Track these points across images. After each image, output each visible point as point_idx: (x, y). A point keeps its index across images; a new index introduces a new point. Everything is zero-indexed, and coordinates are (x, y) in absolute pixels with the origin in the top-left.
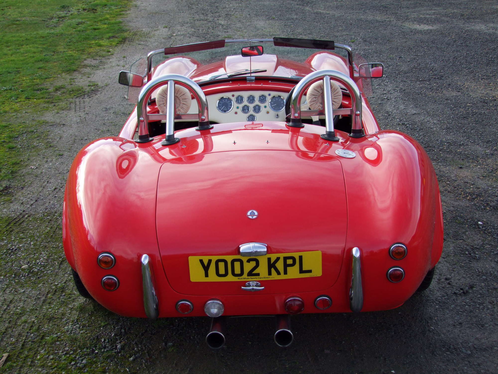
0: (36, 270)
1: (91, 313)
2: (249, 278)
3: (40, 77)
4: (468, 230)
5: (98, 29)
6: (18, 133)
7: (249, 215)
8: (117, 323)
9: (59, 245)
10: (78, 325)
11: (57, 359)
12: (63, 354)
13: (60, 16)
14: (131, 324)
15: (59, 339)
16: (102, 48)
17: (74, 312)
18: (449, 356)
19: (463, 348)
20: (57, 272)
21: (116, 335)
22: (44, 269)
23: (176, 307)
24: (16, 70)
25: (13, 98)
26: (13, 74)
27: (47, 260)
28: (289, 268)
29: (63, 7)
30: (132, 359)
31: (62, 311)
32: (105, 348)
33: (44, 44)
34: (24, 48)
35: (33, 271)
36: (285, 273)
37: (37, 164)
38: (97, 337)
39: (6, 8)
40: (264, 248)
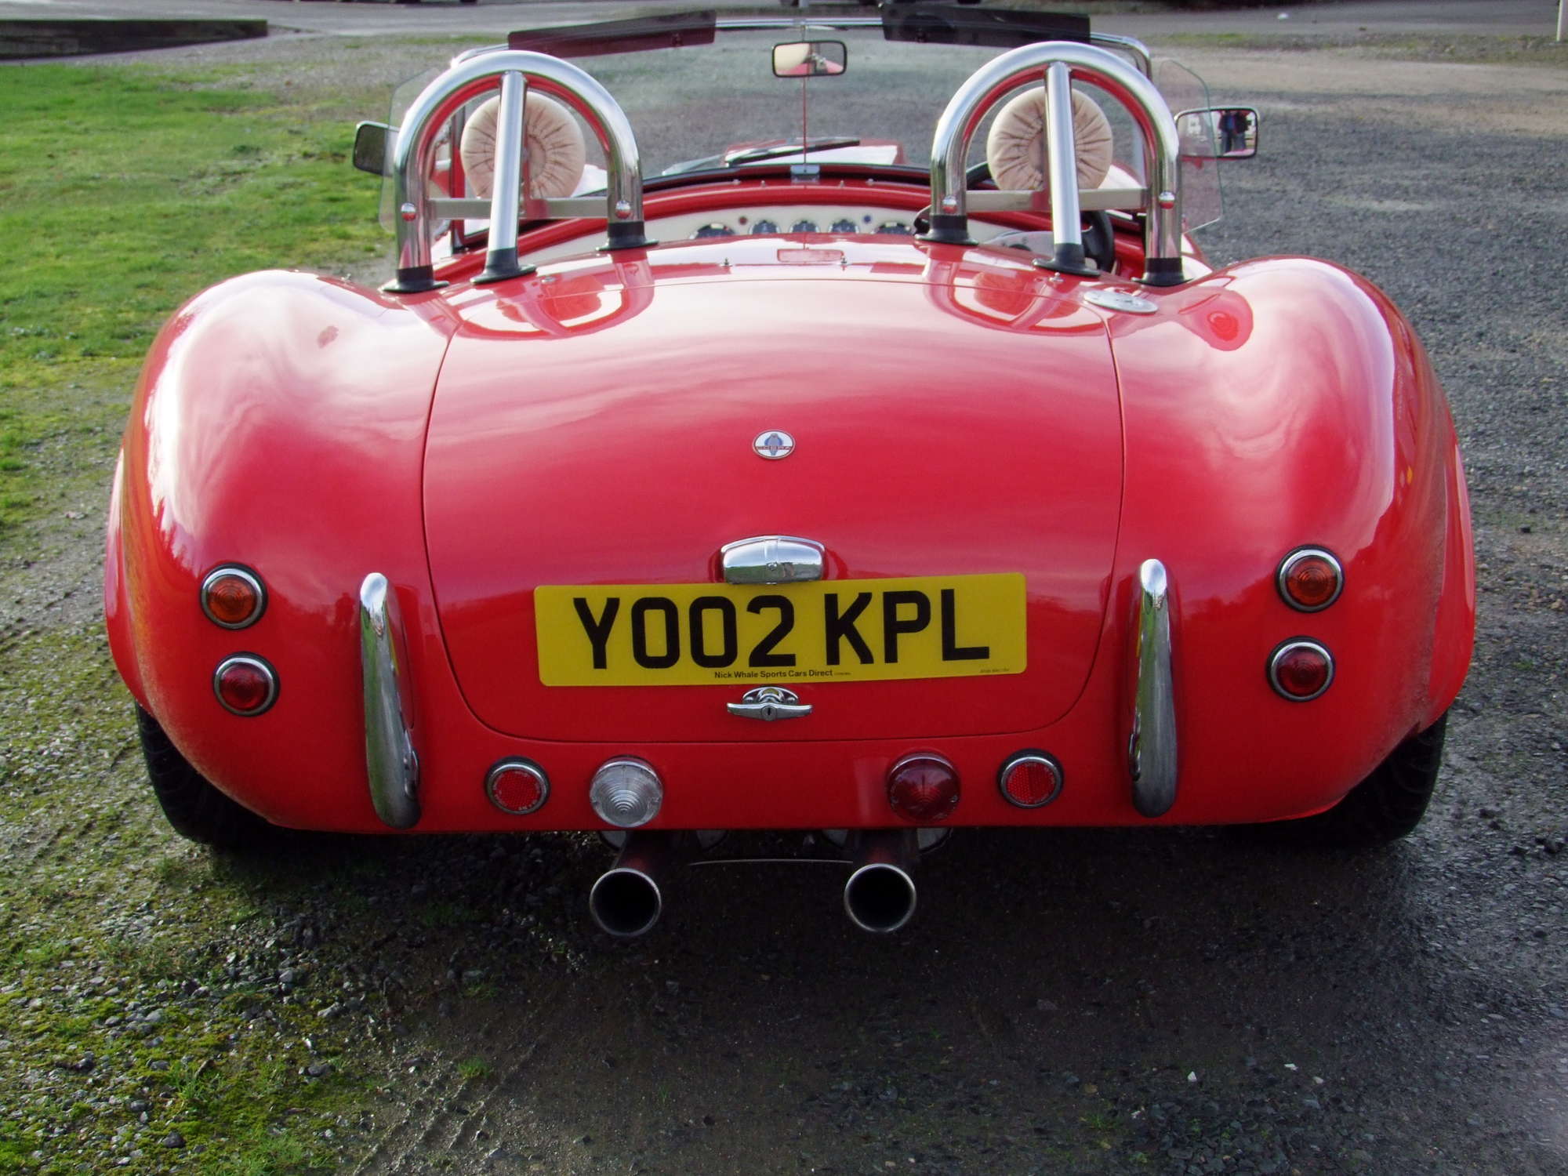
0: (31, 771)
1: (203, 886)
2: (756, 675)
3: (140, 307)
4: (1557, 687)
5: (344, 199)
6: (40, 435)
7: (762, 448)
8: (291, 913)
9: (125, 708)
10: (151, 918)
11: (57, 1008)
12: (82, 996)
13: (229, 170)
14: (339, 917)
15: (74, 954)
16: (350, 243)
17: (145, 882)
18: (1501, 1026)
19: (1551, 1005)
20: (102, 778)
21: (278, 944)
22: (60, 768)
23: (485, 786)
24: (67, 289)
25: (43, 353)
26: (55, 300)
27: (76, 744)
28: (902, 639)
29: (243, 150)
30: (326, 1012)
31: (103, 878)
32: (236, 977)
33: (166, 232)
34: (102, 239)
35: (19, 776)
36: (891, 656)
37: (90, 508)
38: (214, 948)
39: (62, 154)
40: (812, 554)
